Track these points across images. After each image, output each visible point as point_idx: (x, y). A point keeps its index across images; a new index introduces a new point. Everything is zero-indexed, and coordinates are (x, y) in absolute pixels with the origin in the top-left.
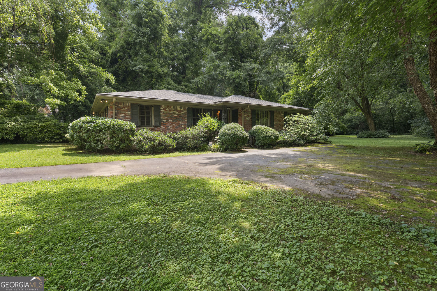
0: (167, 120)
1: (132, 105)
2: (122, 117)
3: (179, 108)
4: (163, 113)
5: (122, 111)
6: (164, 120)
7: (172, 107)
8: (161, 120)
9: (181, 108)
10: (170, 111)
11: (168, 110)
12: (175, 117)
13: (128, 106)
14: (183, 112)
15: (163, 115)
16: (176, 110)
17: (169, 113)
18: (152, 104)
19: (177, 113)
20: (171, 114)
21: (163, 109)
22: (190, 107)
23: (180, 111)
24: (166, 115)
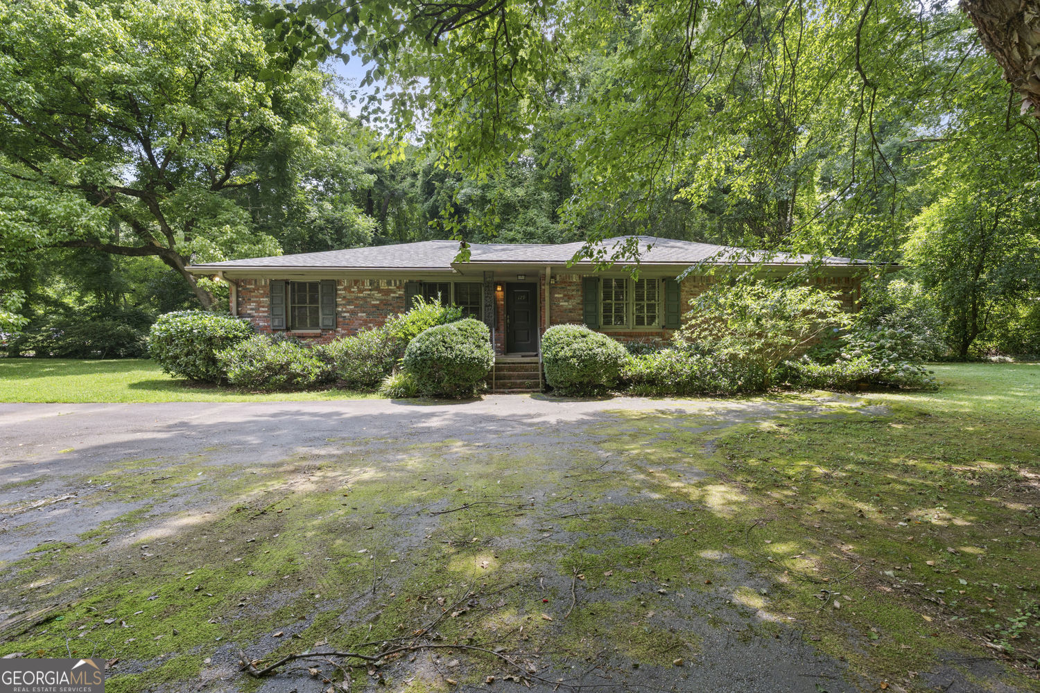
0: (353, 313)
1: (274, 284)
2: (252, 309)
3: (383, 286)
4: (344, 298)
5: (253, 297)
6: (346, 314)
7: (367, 283)
8: (337, 314)
9: (389, 283)
10: (361, 291)
11: (355, 289)
12: (374, 306)
13: (265, 286)
14: (395, 293)
15: (344, 302)
16: (378, 289)
17: (357, 298)
18: (317, 279)
19: (378, 295)
20: (364, 298)
21: (345, 289)
22: (415, 279)
23: (388, 292)
24: (349, 302)
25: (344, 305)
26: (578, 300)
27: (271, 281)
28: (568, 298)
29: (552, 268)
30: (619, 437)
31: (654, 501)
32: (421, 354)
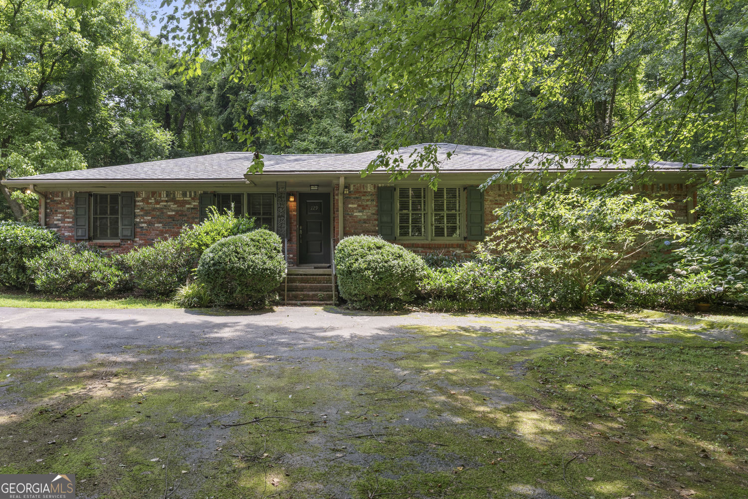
0: (150, 223)
1: (78, 197)
2: (58, 220)
3: (179, 197)
4: (142, 209)
5: (59, 208)
6: (143, 225)
7: (164, 194)
8: (135, 225)
9: (184, 195)
10: (157, 202)
11: (152, 201)
12: (170, 217)
13: (70, 198)
14: (190, 204)
15: (142, 213)
16: (174, 200)
17: (154, 209)
18: (118, 191)
19: (173, 206)
20: (161, 209)
21: (143, 201)
22: (210, 190)
23: (182, 203)
24: (147, 213)
25: (142, 216)
26: (373, 210)
27: (76, 193)
28: (363, 208)
29: (345, 178)
30: (417, 355)
31: (456, 425)
32: (214, 265)
